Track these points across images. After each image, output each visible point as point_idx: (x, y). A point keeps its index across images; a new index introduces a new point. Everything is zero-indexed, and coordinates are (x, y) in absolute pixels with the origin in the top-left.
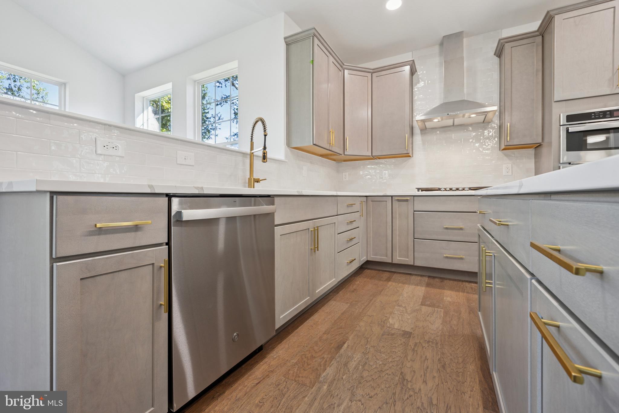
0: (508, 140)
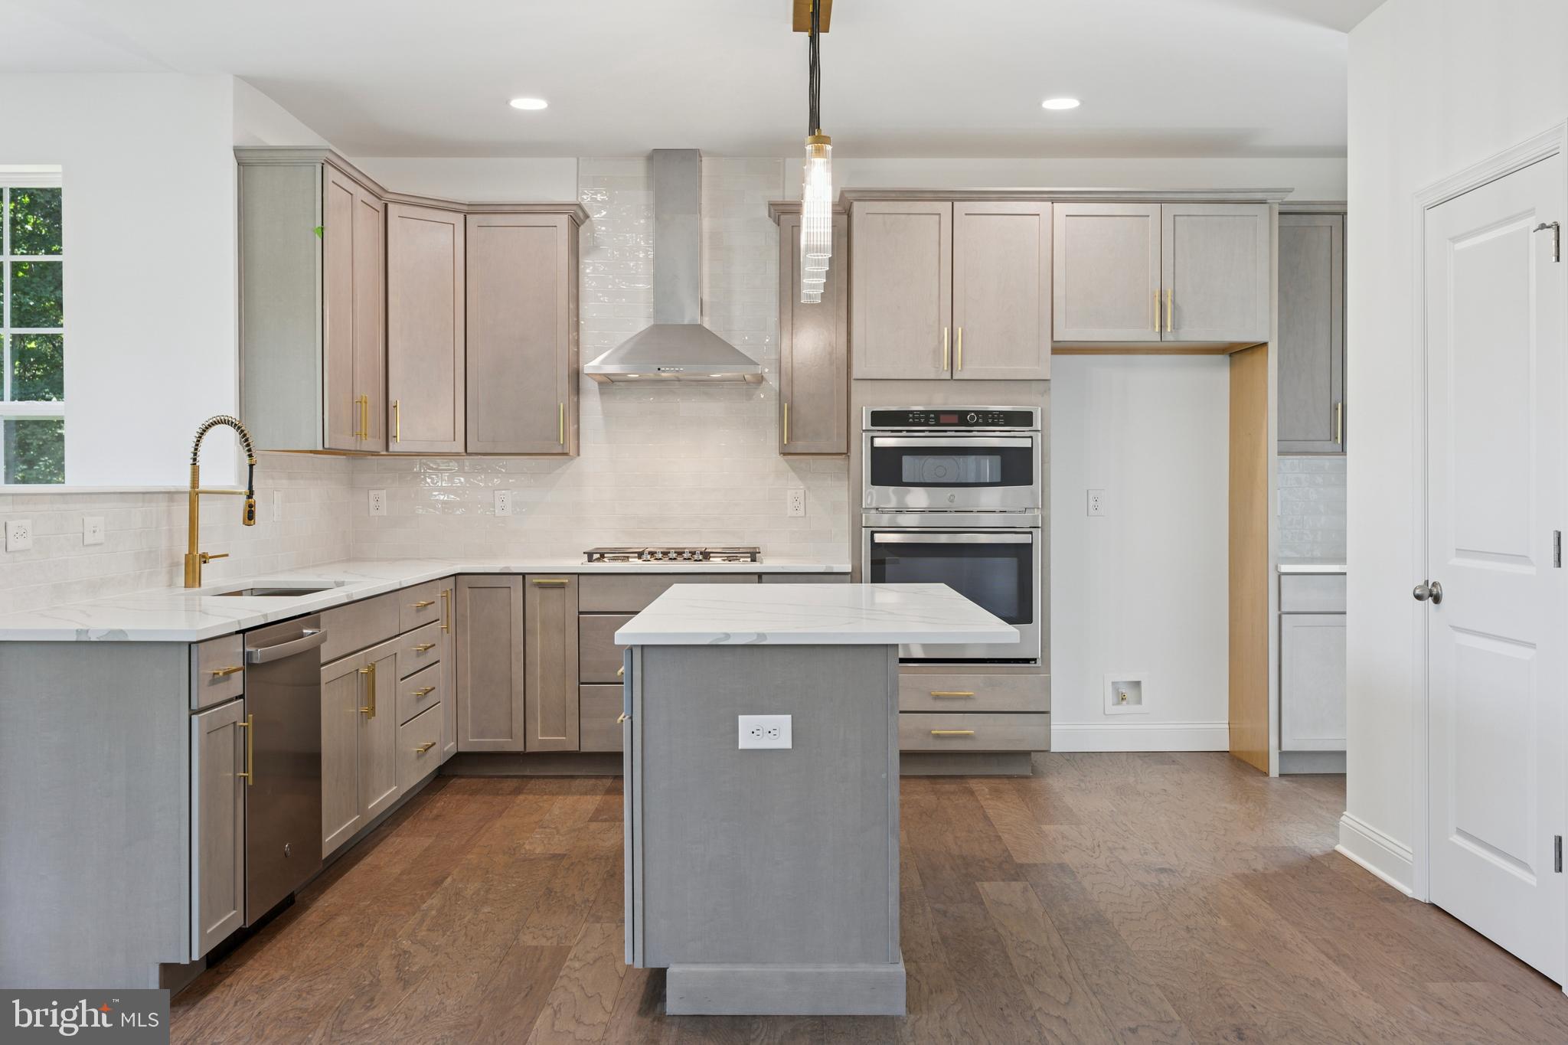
0: (785, 443)
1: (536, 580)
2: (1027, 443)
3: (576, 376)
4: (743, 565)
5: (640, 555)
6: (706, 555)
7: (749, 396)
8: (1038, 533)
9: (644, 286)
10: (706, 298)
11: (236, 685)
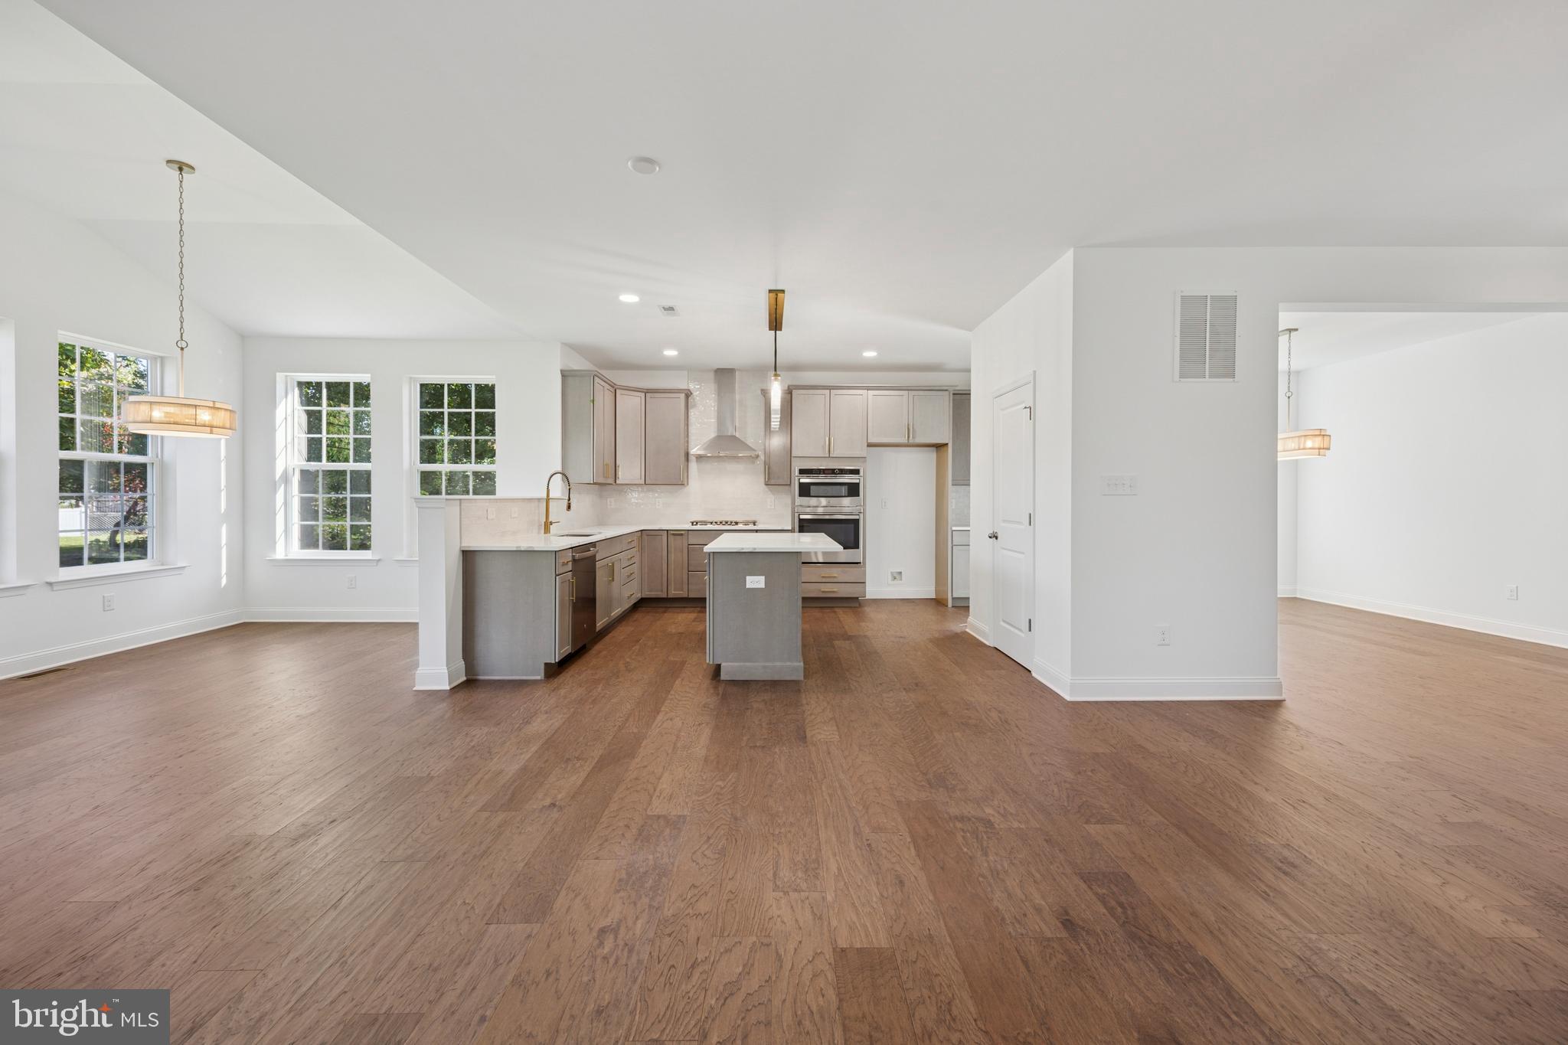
0: (767, 480)
1: (672, 532)
2: (857, 481)
3: (687, 455)
4: (751, 527)
5: (711, 523)
6: (737, 523)
7: (753, 463)
8: (862, 515)
9: (713, 420)
10: (737, 425)
11: (570, 567)
